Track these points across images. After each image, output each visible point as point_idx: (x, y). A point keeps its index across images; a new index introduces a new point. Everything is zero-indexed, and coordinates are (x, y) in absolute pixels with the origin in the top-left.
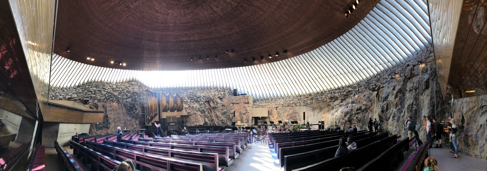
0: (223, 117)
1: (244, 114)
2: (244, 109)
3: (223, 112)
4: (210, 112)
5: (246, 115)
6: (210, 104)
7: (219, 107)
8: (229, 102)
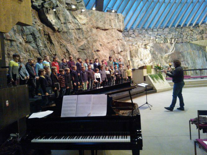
3: (79, 46)
4: (48, 43)
5: (124, 56)
6: (48, 18)
7: (70, 31)
8: (90, 23)
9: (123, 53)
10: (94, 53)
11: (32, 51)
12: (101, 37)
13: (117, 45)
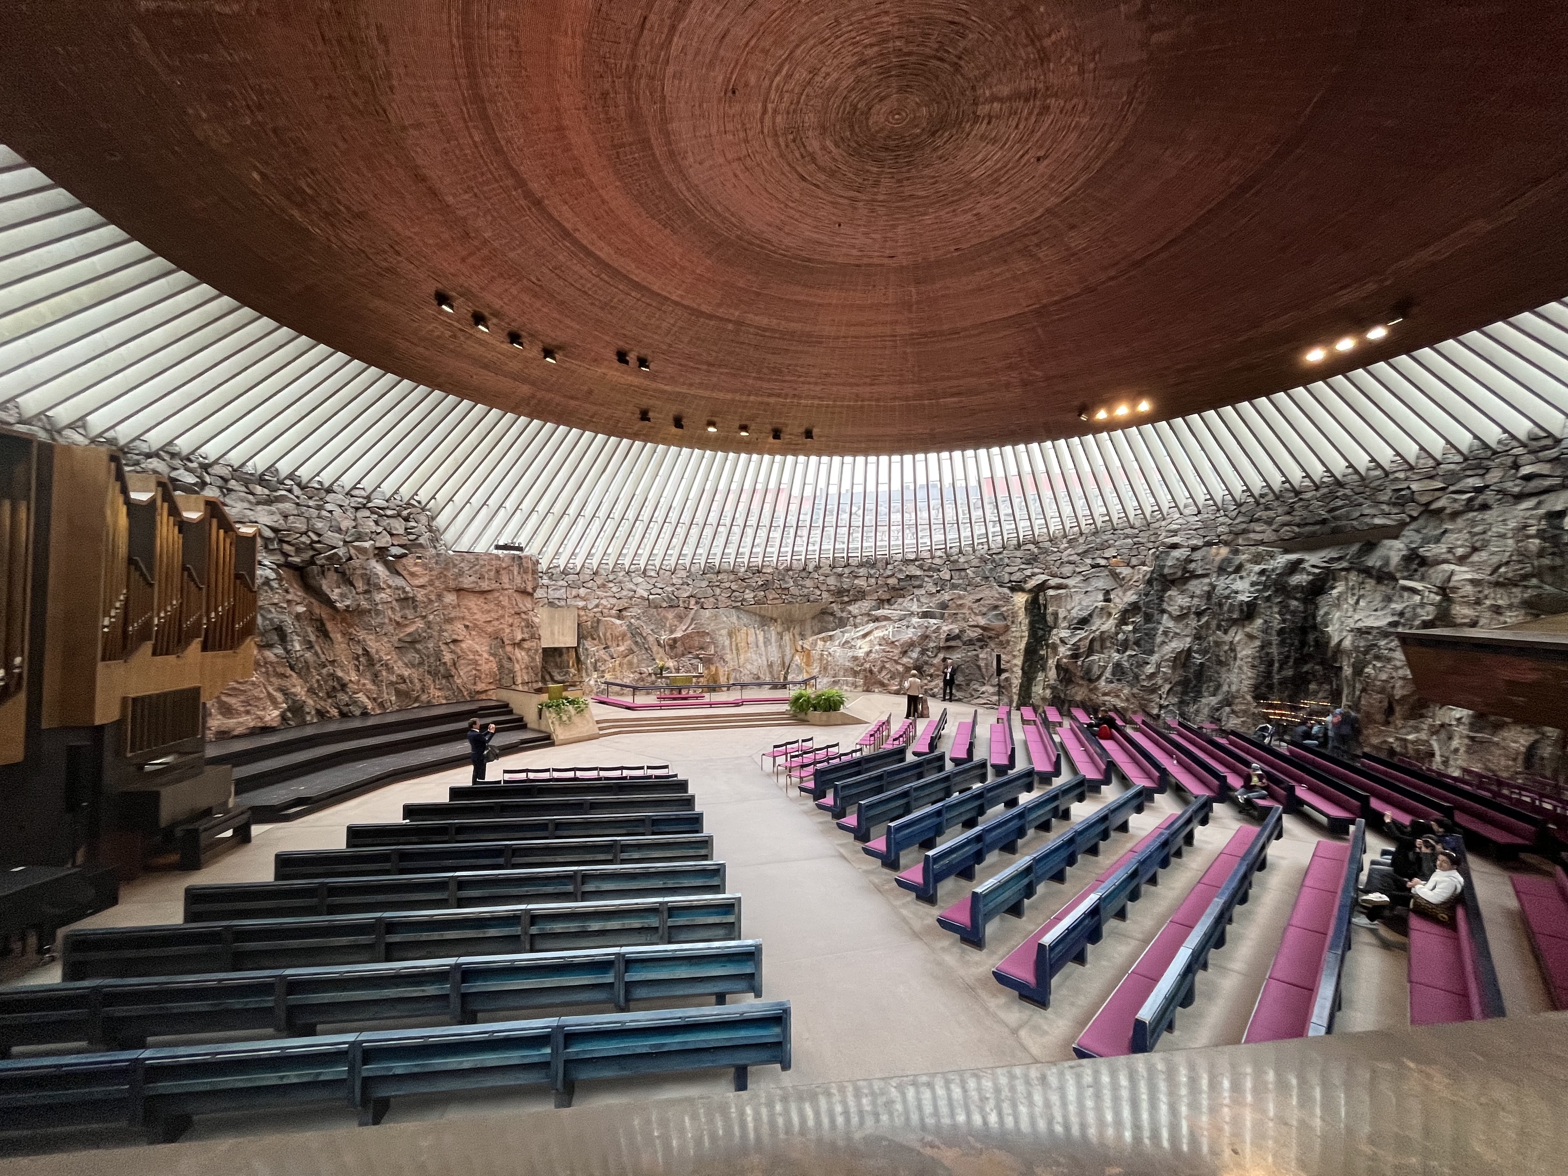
0: (400, 663)
1: (518, 645)
2: (516, 621)
3: (402, 635)
4: (317, 637)
5: (529, 649)
6: (324, 587)
7: (380, 607)
8: (437, 583)
9: (526, 645)
10: (443, 647)
11: (271, 663)
12: (469, 609)
13: (511, 625)
